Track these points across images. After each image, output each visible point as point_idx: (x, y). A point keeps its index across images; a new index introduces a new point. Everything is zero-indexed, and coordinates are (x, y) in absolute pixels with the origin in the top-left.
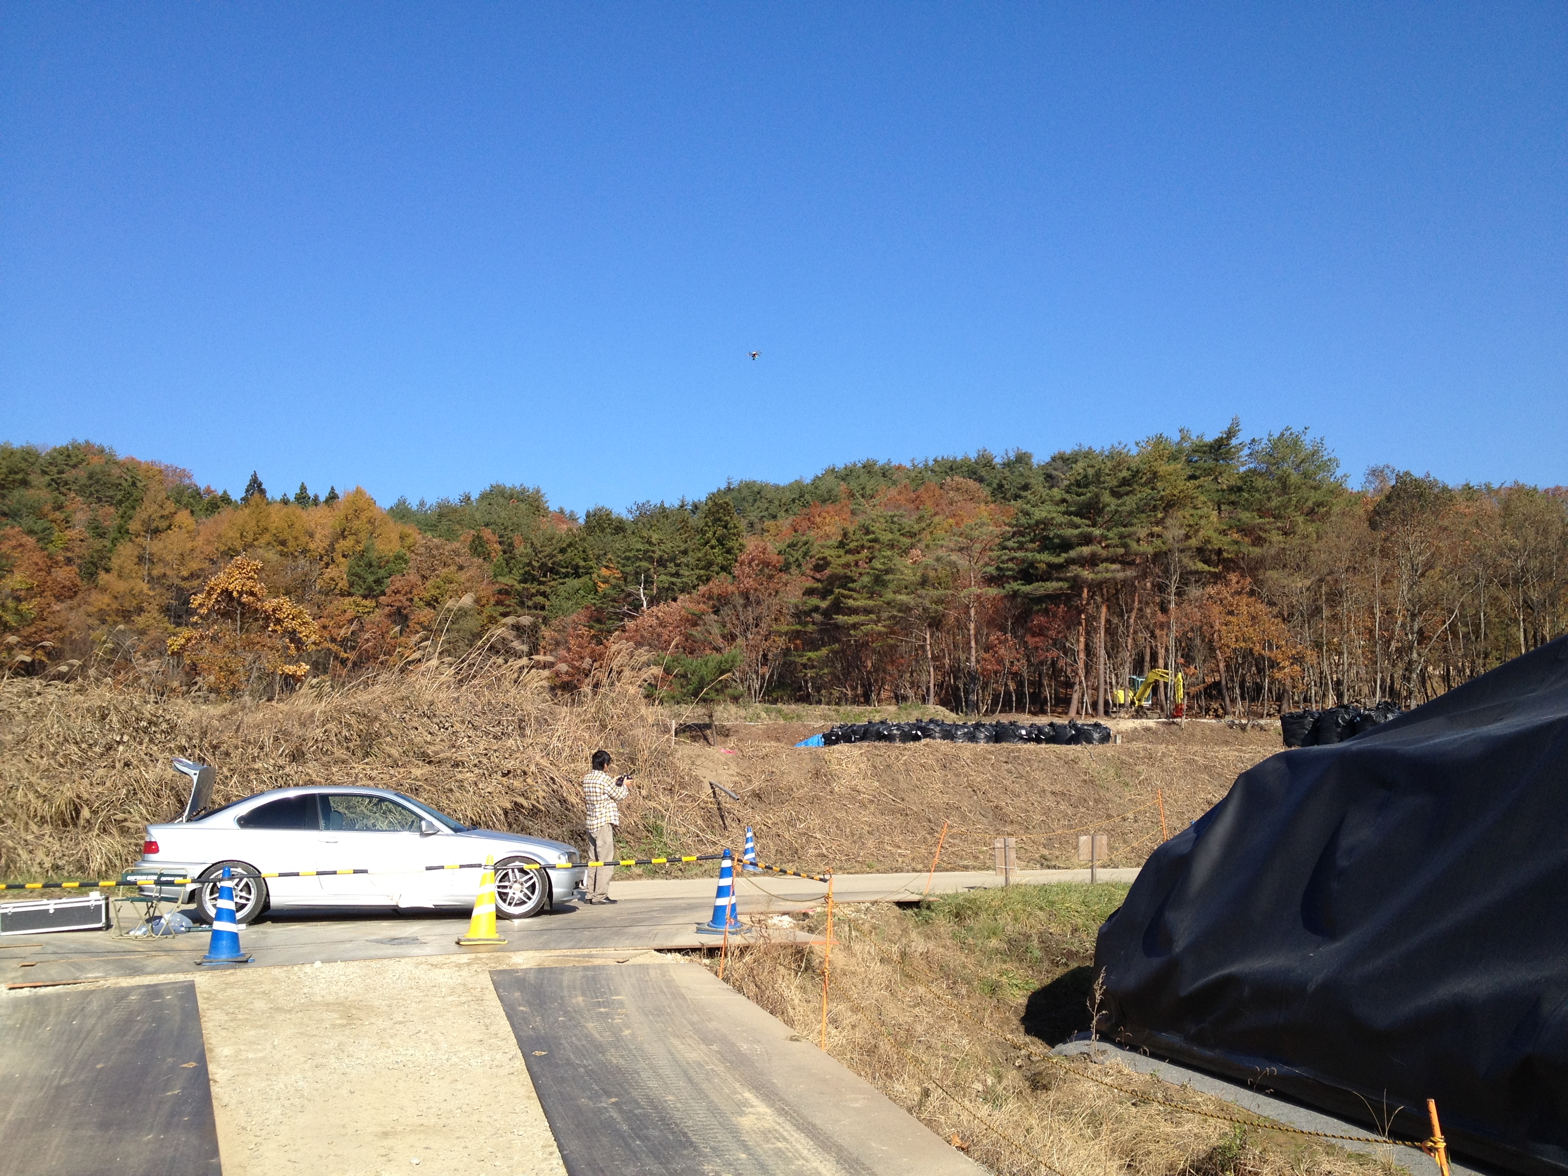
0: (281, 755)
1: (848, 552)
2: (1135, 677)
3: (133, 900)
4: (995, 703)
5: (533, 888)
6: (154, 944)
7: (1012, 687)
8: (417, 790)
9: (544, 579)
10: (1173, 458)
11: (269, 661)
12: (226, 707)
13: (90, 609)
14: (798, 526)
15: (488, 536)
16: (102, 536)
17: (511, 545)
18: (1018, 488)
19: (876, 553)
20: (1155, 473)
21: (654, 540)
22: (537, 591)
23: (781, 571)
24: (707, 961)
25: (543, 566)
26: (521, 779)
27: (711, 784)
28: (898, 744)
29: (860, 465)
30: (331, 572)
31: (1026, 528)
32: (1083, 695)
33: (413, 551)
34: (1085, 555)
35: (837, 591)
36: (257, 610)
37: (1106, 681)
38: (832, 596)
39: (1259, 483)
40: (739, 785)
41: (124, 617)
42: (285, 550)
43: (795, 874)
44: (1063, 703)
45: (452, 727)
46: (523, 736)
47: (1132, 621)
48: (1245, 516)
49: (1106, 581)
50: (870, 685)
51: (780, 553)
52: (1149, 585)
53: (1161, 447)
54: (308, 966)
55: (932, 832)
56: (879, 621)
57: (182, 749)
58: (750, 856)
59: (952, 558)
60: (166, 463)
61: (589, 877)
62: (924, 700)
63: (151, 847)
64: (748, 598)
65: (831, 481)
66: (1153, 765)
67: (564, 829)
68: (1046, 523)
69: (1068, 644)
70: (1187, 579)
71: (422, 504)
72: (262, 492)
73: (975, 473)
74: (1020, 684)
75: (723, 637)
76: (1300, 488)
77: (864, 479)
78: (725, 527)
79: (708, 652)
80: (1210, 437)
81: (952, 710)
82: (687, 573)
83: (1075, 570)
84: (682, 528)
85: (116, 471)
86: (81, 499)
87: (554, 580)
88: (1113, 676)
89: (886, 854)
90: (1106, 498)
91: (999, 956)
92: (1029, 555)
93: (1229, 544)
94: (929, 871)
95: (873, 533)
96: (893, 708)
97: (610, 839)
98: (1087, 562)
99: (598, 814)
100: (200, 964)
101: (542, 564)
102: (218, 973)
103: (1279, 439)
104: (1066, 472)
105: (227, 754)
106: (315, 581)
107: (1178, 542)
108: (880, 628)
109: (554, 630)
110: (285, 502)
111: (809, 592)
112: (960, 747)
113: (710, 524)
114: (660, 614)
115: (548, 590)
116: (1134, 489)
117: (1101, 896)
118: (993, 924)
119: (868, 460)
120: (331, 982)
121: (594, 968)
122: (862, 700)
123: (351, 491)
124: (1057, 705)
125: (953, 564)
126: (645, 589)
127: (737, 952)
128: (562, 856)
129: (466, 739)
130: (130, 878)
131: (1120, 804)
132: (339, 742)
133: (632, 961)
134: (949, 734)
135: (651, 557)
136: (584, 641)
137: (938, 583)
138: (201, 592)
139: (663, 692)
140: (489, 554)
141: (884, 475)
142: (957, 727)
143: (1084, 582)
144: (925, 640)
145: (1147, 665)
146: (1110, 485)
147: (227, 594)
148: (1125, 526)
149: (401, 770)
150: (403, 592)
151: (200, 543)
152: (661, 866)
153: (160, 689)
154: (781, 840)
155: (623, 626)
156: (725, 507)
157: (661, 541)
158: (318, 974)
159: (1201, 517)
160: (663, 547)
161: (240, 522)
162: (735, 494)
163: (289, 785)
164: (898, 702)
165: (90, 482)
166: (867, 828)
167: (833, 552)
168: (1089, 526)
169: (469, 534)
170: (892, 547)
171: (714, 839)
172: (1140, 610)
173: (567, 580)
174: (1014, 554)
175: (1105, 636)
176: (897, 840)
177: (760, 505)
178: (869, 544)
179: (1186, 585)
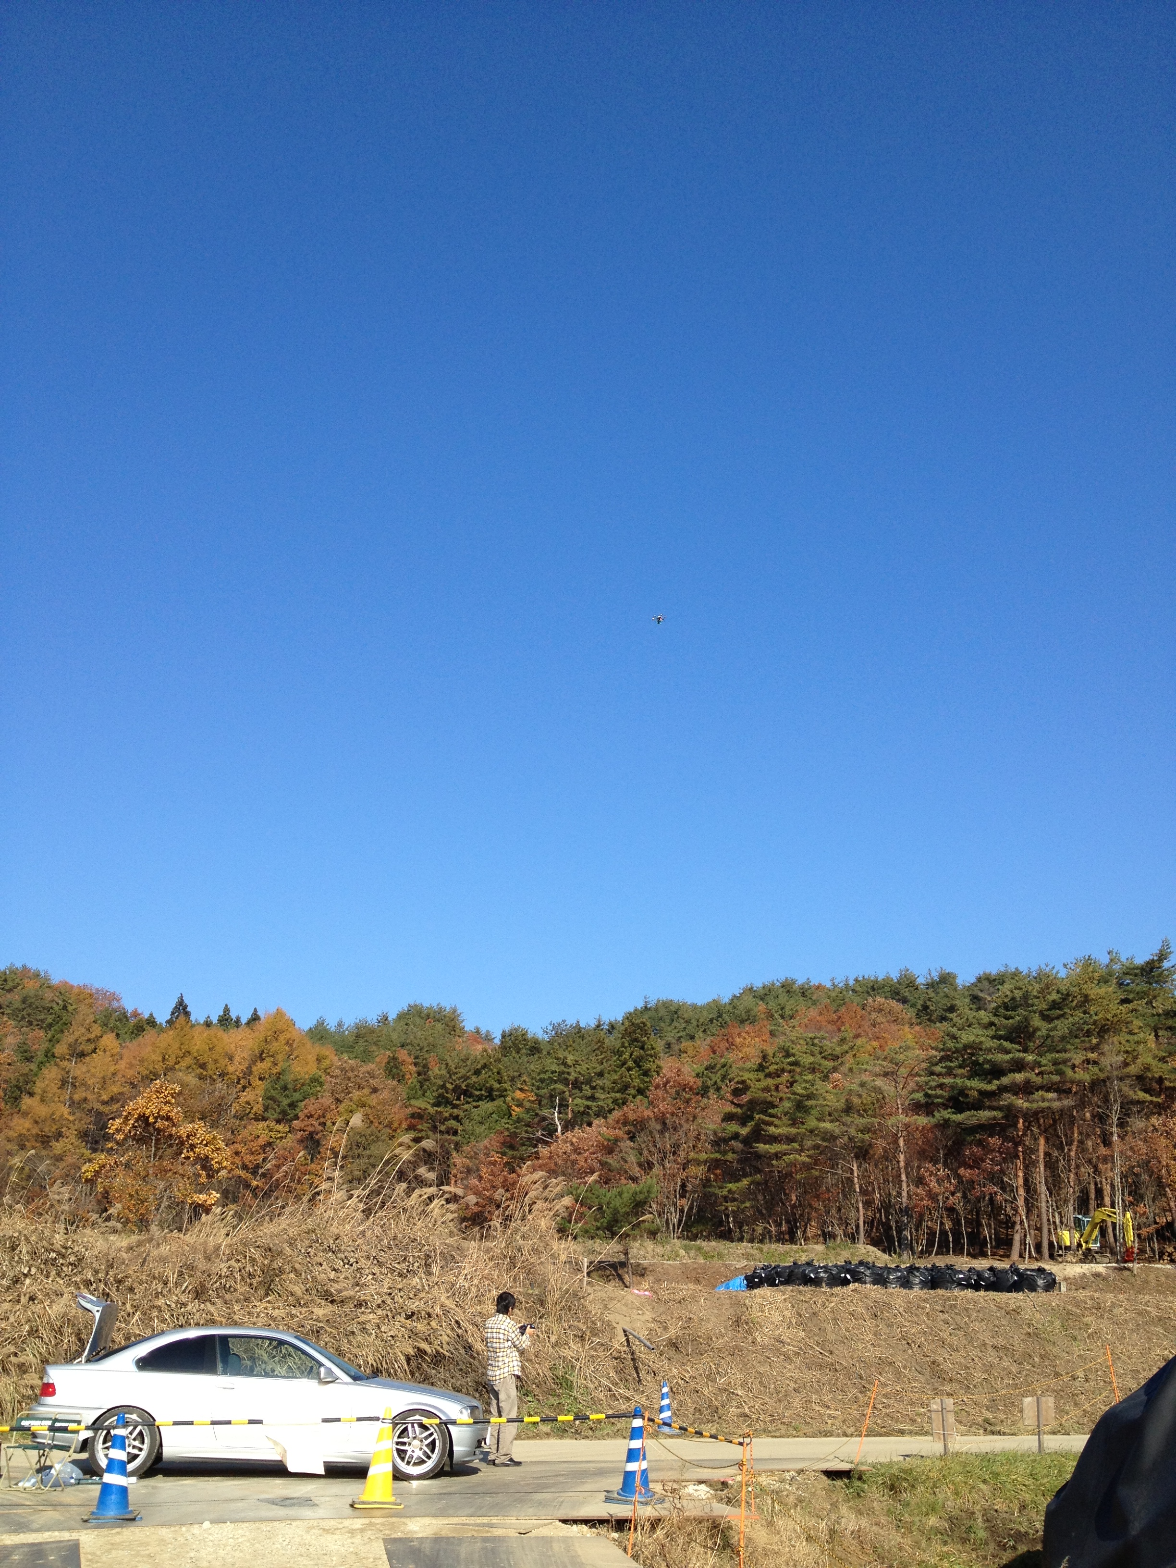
0: (184, 1292)
1: (769, 1075)
2: (1080, 1217)
3: (25, 1447)
4: (930, 1244)
5: (432, 1446)
6: (43, 1497)
7: (948, 1226)
8: (318, 1332)
9: (458, 1102)
10: (1104, 980)
11: (180, 1188)
12: (134, 1238)
13: (12, 1134)
14: (716, 1048)
15: (404, 1058)
16: (29, 1059)
17: (425, 1066)
18: (944, 1010)
19: (797, 1077)
20: (1086, 996)
21: (569, 1062)
22: (451, 1115)
23: (698, 1094)
24: (616, 1535)
25: (457, 1089)
26: (426, 1322)
27: (625, 1331)
28: (825, 1288)
29: (778, 984)
30: (248, 1096)
31: (954, 1053)
32: (1025, 1236)
33: (329, 1074)
34: (1018, 1082)
35: (757, 1116)
36: (171, 1135)
37: (1049, 1220)
38: (753, 1123)
40: (654, 1332)
41: (43, 1142)
42: (205, 1073)
43: (711, 1437)
44: (1004, 1244)
45: (357, 1263)
46: (429, 1273)
47: (1073, 1154)
49: (1043, 1110)
50: (796, 1221)
51: (698, 1075)
52: (1088, 1115)
53: (1091, 969)
54: (196, 1526)
55: (864, 1390)
56: (802, 1150)
57: (88, 1283)
58: (666, 1414)
59: (876, 1083)
60: (97, 986)
61: (492, 1435)
62: (853, 1238)
63: (48, 1389)
64: (664, 1123)
65: (749, 1000)
66: (1102, 1317)
67: (469, 1379)
68: (975, 1048)
69: (1005, 1179)
70: (1129, 1109)
71: (340, 1025)
72: (187, 1014)
73: (898, 994)
74: (957, 1222)
75: (640, 1165)
77: (783, 999)
78: (642, 1048)
79: (623, 1181)
80: (1141, 959)
81: (884, 1251)
82: (603, 1096)
83: (1008, 1099)
84: (598, 1049)
85: (49, 995)
86: (13, 1022)
87: (468, 1103)
88: (1056, 1215)
89: (813, 1415)
90: (1036, 1021)
91: (939, 1536)
92: (959, 1081)
93: (1170, 1071)
94: (860, 1436)
95: (794, 1055)
96: (820, 1248)
97: (514, 1392)
98: (1020, 1089)
99: (500, 1364)
100: (86, 1521)
101: (456, 1086)
102: (105, 1531)
104: (993, 993)
105: (131, 1289)
106: (231, 1105)
107: (1117, 1069)
108: (803, 1158)
109: (465, 1157)
110: (208, 1024)
111: (729, 1117)
112: (891, 1294)
113: (627, 1044)
114: (574, 1140)
115: (462, 1114)
116: (1065, 1013)
117: (1050, 1467)
118: (932, 1498)
119: (787, 979)
120: (219, 1545)
121: (494, 1539)
122: (787, 1237)
123: (272, 1012)
124: (997, 1247)
125: (878, 1090)
126: (559, 1113)
127: (647, 1525)
128: (464, 1411)
129: (370, 1277)
130: (25, 1423)
131: (1069, 1361)
132: (243, 1279)
133: (534, 1533)
134: (880, 1278)
135: (566, 1079)
136: (496, 1169)
137: (863, 1111)
138: (120, 1116)
139: (576, 1227)
140: (403, 1076)
141: (803, 994)
142: (889, 1270)
143: (1019, 1111)
144: (852, 1172)
145: (1093, 1203)
146: (1040, 1008)
147: (143, 1118)
148: (1058, 1052)
149: (304, 1310)
150: (316, 1116)
151: (123, 1067)
152: (570, 1424)
153: (72, 1217)
154: (699, 1397)
155: (537, 1153)
156: (642, 1027)
157: (576, 1063)
158: (206, 1536)
159: (1138, 1043)
160: (578, 1069)
161: (163, 1045)
162: (651, 1013)
163: (190, 1324)
164: (825, 1240)
165: (23, 1006)
166: (792, 1385)
167: (752, 1076)
168: (1019, 1051)
169: (384, 1055)
170: (813, 1070)
171: (628, 1394)
172: (1081, 1142)
173: (480, 1103)
174: (942, 1080)
175: (1045, 1170)
176: (826, 1399)
177: (677, 1025)
178: (789, 1068)
179: (1128, 1115)
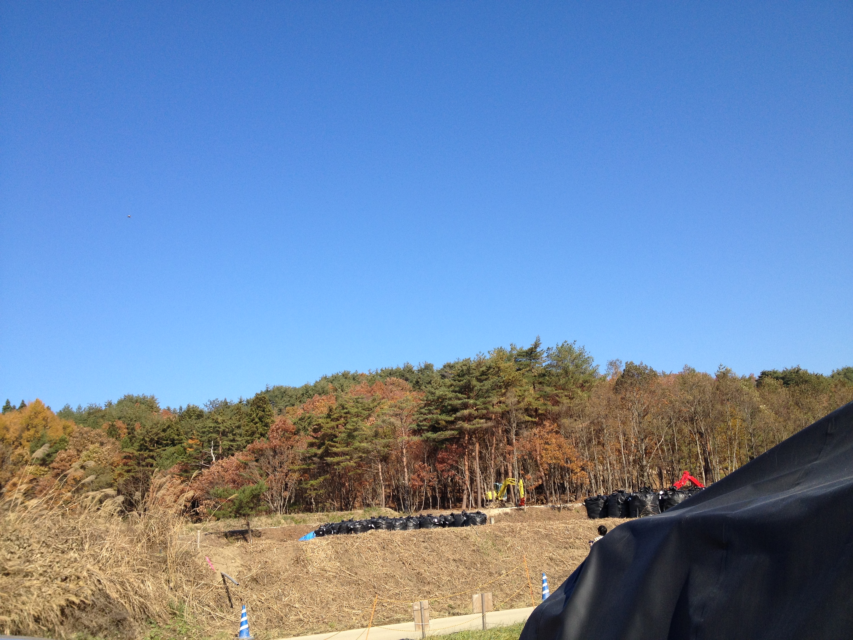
1: (333, 420)
2: (497, 484)
4: (420, 504)
7: (429, 494)
9: (153, 448)
10: (508, 359)
14: (306, 409)
15: (120, 425)
17: (133, 429)
18: (427, 383)
19: (348, 420)
20: (499, 368)
21: (219, 421)
22: (148, 456)
23: (295, 434)
25: (151, 440)
27: (222, 575)
28: (357, 534)
29: (340, 374)
30: (19, 451)
31: (432, 402)
32: (469, 496)
33: (71, 436)
34: (465, 415)
35: (327, 443)
37: (481, 488)
38: (324, 447)
39: (554, 370)
40: (242, 573)
44: (458, 501)
45: (30, 546)
47: (493, 451)
48: (548, 389)
49: (478, 429)
50: (348, 498)
51: (294, 423)
52: (500, 430)
53: (501, 354)
55: (376, 595)
56: (351, 460)
59: (391, 420)
62: (378, 505)
64: (275, 451)
65: (324, 383)
66: (515, 536)
68: (442, 399)
69: (459, 467)
70: (521, 426)
71: (79, 408)
73: (403, 376)
74: (434, 492)
75: (261, 475)
76: (574, 373)
77: (343, 380)
78: (264, 411)
80: (526, 348)
81: (395, 510)
82: (240, 439)
83: (460, 424)
84: (237, 413)
87: (159, 448)
88: (485, 484)
89: (344, 615)
90: (474, 382)
92: (435, 416)
93: (541, 405)
95: (347, 408)
96: (361, 511)
98: (466, 419)
101: (151, 439)
103: (562, 347)
104: (452, 371)
107: (514, 405)
108: (352, 463)
111: (311, 445)
112: (395, 534)
113: (254, 410)
114: (223, 464)
115: (155, 454)
116: (489, 377)
119: (345, 372)
122: (344, 507)
123: (33, 401)
124: (455, 503)
125: (391, 424)
126: (214, 450)
131: (497, 564)
134: (391, 526)
135: (218, 431)
137: (385, 436)
140: (119, 435)
141: (354, 379)
142: (396, 520)
143: (466, 430)
144: (378, 470)
145: (503, 477)
146: (476, 375)
148: (485, 398)
150: (66, 460)
154: (270, 612)
155: (202, 473)
156: (264, 400)
157: (224, 421)
159: (525, 391)
160: (225, 424)
162: (270, 394)
164: (364, 507)
166: (331, 597)
167: (324, 421)
168: (465, 398)
169: (107, 424)
170: (357, 416)
171: (222, 615)
172: (497, 444)
173: (166, 448)
174: (426, 416)
175: (479, 461)
176: (352, 603)
177: (285, 399)
178: (344, 415)
179: (521, 429)
